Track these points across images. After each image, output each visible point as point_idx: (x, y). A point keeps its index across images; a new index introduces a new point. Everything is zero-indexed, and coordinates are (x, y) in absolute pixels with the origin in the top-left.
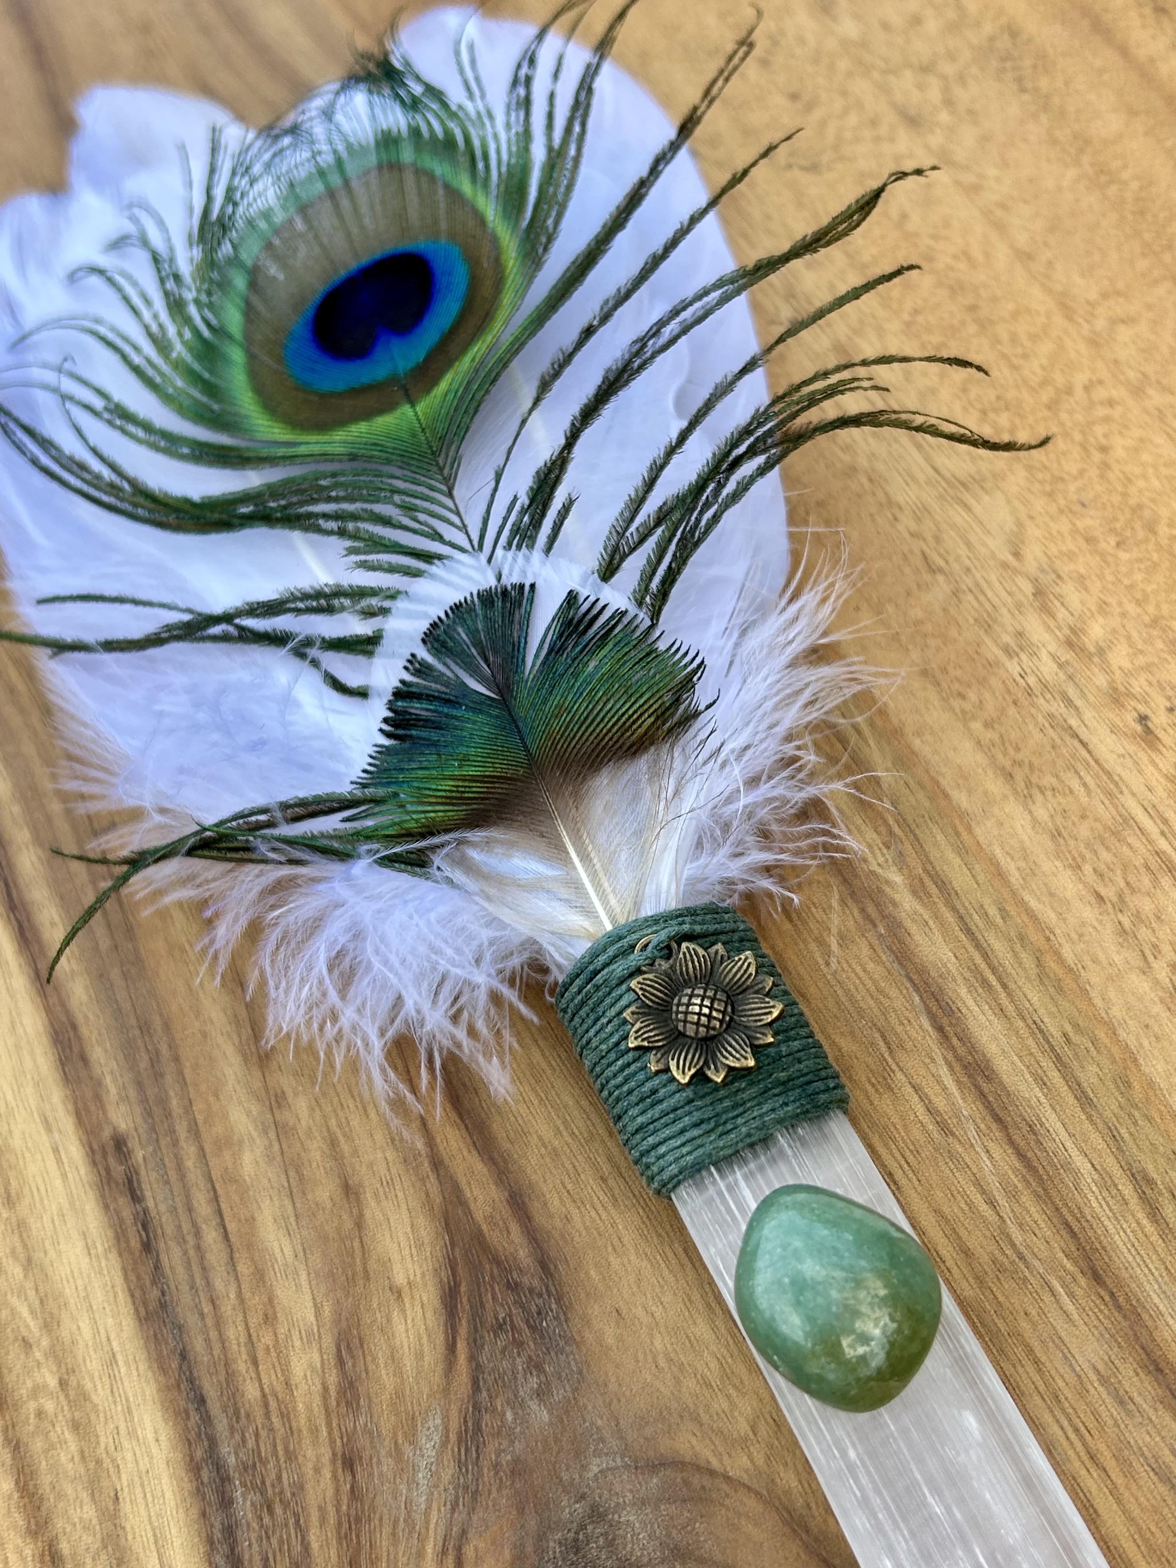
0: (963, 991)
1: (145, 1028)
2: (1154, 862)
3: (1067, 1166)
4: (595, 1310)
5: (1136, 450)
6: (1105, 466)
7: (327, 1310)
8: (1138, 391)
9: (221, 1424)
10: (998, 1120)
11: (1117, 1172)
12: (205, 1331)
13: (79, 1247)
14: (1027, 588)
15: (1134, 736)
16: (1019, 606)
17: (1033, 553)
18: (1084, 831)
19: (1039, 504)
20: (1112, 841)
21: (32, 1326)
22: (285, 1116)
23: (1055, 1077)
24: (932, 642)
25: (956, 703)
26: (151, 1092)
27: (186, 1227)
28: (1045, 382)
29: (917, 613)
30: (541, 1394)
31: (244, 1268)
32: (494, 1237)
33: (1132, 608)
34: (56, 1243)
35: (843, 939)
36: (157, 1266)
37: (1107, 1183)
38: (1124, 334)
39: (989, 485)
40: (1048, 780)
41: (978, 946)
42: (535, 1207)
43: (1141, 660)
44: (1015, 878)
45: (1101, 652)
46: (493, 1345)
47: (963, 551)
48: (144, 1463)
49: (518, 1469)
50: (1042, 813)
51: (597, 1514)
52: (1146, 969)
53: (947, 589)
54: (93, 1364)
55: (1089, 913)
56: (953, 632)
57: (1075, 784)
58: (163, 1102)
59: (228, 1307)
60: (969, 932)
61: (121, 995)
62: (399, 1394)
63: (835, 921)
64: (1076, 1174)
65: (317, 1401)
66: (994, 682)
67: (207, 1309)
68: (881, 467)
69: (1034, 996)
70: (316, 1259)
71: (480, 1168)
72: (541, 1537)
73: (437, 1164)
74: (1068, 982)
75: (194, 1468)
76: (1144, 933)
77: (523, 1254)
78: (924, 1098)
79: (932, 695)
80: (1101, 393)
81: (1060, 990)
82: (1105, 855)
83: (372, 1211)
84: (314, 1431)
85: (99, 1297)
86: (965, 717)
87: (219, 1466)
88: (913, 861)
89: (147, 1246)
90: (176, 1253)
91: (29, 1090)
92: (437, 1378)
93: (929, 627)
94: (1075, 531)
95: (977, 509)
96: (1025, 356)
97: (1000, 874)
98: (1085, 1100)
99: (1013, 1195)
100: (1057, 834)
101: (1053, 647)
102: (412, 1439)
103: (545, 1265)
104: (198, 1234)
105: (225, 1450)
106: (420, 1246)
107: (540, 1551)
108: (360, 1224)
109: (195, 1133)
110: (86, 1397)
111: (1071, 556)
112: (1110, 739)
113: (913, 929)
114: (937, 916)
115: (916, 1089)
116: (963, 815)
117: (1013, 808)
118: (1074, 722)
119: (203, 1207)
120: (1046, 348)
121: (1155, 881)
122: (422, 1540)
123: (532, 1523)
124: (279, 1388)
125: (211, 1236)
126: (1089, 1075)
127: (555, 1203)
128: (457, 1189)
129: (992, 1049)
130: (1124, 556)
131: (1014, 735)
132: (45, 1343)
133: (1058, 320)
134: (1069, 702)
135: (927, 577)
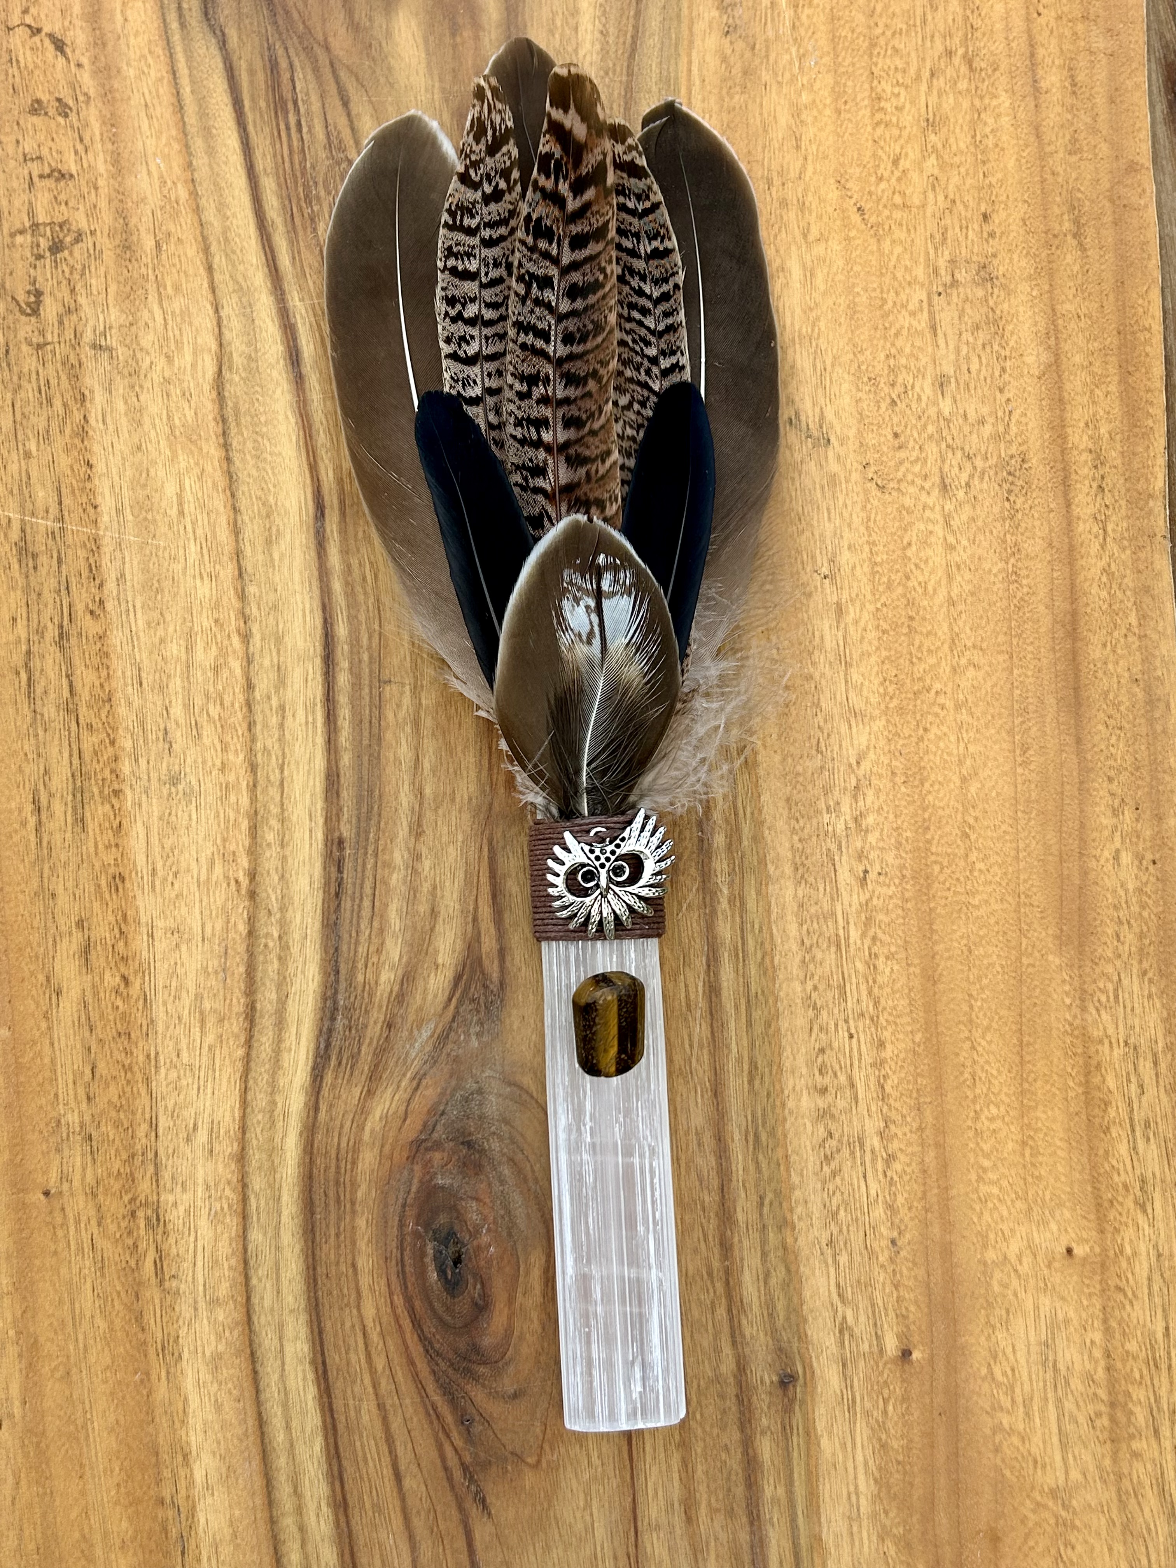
0: (726, 955)
1: (371, 792)
2: (833, 938)
3: (728, 1047)
4: (514, 1012)
5: (939, 738)
6: (921, 739)
7: (404, 960)
8: (958, 707)
9: (342, 986)
10: (711, 1014)
11: (746, 1059)
12: (349, 943)
13: (307, 881)
14: (854, 783)
15: (857, 878)
16: (845, 789)
17: (866, 765)
18: (813, 910)
19: (882, 742)
20: (822, 920)
21: (275, 906)
22: (418, 866)
23: (743, 1008)
24: (799, 786)
25: (793, 822)
26: (363, 825)
27: (357, 895)
28: (919, 679)
29: (799, 769)
30: (479, 1035)
31: (376, 924)
32: (486, 962)
33: (891, 817)
34: (297, 874)
35: (689, 906)
36: (339, 905)
37: (740, 1060)
38: (971, 672)
39: (866, 720)
40: (811, 879)
41: (742, 938)
42: (508, 958)
43: (881, 844)
44: (774, 916)
45: (867, 831)
46: (467, 1006)
47: (836, 748)
48: (304, 987)
49: (457, 1059)
50: (800, 893)
51: (480, 1091)
52: (803, 982)
53: (819, 763)
54: (297, 935)
55: (795, 947)
56: (810, 787)
57: (821, 889)
58: (367, 832)
59: (363, 938)
60: (742, 930)
61: (365, 772)
62: (421, 1009)
63: (691, 896)
64: (730, 1051)
65: (386, 995)
66: (814, 821)
67: (354, 934)
68: (824, 682)
69: (753, 971)
70: (408, 936)
71: (493, 931)
72: (455, 1090)
73: (475, 920)
74: (770, 972)
75: (325, 999)
76: (811, 966)
77: (495, 976)
78: (687, 991)
79: (785, 813)
80: (941, 700)
81: (765, 973)
82: (815, 925)
83: (439, 928)
84: (380, 1007)
85: (309, 907)
86: (794, 831)
87: (335, 1002)
88: (736, 888)
89: (337, 895)
90: (349, 904)
91: (308, 796)
92: (439, 1009)
93: (801, 779)
94: (889, 765)
95: (854, 730)
96: (920, 659)
97: (769, 911)
98: (749, 1024)
99: (701, 1046)
100: (801, 906)
101: (848, 818)
102: (419, 1028)
103: (502, 984)
104: (361, 899)
105: (340, 997)
106: (454, 951)
107: (452, 1095)
108: (432, 929)
109: (376, 855)
110: (288, 948)
111: (880, 776)
112: (847, 874)
113: (720, 917)
114: (733, 916)
115: (686, 986)
116: (768, 876)
117: (790, 884)
118: (837, 858)
119: (368, 890)
120: (932, 660)
121: (829, 947)
122: (407, 1070)
123: (454, 1083)
124: (373, 983)
125: (367, 903)
126: (756, 1014)
127: (517, 960)
128: (479, 933)
129: (725, 984)
130: (903, 789)
131: (809, 851)
132: (278, 916)
133: (946, 647)
134: (840, 848)
135: (814, 752)
